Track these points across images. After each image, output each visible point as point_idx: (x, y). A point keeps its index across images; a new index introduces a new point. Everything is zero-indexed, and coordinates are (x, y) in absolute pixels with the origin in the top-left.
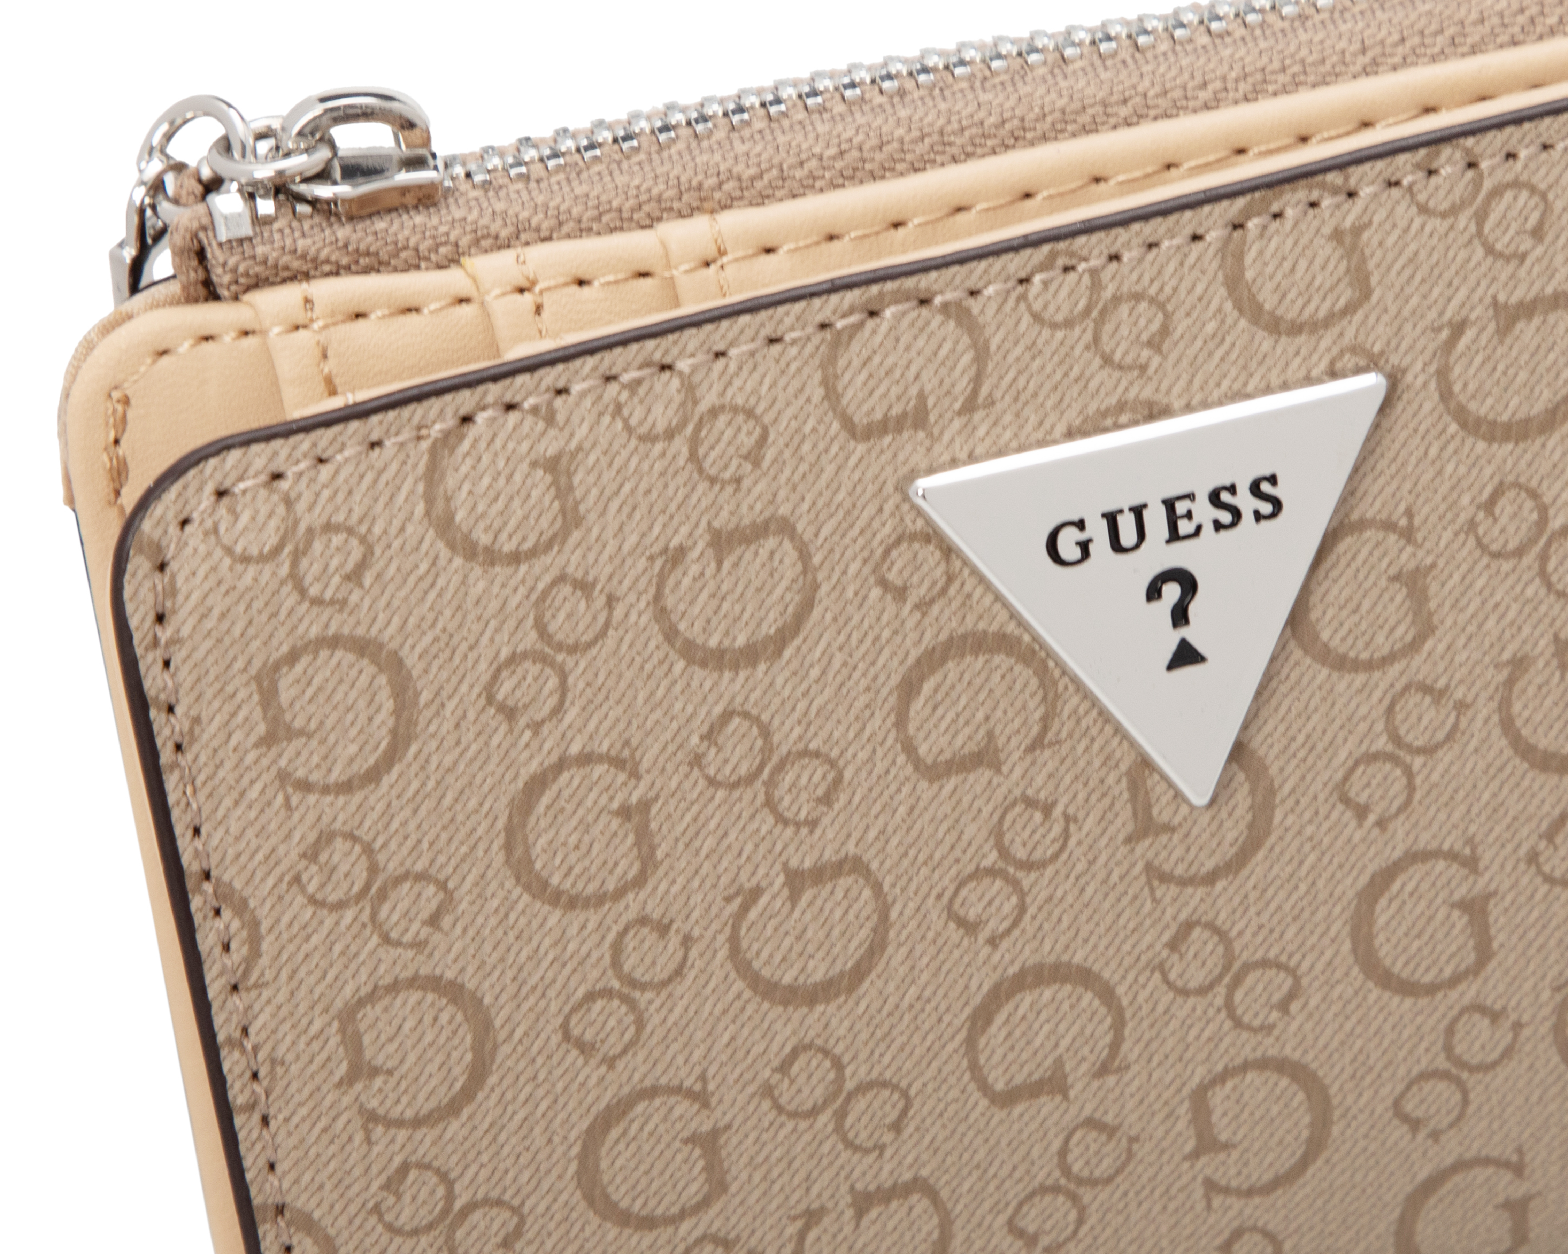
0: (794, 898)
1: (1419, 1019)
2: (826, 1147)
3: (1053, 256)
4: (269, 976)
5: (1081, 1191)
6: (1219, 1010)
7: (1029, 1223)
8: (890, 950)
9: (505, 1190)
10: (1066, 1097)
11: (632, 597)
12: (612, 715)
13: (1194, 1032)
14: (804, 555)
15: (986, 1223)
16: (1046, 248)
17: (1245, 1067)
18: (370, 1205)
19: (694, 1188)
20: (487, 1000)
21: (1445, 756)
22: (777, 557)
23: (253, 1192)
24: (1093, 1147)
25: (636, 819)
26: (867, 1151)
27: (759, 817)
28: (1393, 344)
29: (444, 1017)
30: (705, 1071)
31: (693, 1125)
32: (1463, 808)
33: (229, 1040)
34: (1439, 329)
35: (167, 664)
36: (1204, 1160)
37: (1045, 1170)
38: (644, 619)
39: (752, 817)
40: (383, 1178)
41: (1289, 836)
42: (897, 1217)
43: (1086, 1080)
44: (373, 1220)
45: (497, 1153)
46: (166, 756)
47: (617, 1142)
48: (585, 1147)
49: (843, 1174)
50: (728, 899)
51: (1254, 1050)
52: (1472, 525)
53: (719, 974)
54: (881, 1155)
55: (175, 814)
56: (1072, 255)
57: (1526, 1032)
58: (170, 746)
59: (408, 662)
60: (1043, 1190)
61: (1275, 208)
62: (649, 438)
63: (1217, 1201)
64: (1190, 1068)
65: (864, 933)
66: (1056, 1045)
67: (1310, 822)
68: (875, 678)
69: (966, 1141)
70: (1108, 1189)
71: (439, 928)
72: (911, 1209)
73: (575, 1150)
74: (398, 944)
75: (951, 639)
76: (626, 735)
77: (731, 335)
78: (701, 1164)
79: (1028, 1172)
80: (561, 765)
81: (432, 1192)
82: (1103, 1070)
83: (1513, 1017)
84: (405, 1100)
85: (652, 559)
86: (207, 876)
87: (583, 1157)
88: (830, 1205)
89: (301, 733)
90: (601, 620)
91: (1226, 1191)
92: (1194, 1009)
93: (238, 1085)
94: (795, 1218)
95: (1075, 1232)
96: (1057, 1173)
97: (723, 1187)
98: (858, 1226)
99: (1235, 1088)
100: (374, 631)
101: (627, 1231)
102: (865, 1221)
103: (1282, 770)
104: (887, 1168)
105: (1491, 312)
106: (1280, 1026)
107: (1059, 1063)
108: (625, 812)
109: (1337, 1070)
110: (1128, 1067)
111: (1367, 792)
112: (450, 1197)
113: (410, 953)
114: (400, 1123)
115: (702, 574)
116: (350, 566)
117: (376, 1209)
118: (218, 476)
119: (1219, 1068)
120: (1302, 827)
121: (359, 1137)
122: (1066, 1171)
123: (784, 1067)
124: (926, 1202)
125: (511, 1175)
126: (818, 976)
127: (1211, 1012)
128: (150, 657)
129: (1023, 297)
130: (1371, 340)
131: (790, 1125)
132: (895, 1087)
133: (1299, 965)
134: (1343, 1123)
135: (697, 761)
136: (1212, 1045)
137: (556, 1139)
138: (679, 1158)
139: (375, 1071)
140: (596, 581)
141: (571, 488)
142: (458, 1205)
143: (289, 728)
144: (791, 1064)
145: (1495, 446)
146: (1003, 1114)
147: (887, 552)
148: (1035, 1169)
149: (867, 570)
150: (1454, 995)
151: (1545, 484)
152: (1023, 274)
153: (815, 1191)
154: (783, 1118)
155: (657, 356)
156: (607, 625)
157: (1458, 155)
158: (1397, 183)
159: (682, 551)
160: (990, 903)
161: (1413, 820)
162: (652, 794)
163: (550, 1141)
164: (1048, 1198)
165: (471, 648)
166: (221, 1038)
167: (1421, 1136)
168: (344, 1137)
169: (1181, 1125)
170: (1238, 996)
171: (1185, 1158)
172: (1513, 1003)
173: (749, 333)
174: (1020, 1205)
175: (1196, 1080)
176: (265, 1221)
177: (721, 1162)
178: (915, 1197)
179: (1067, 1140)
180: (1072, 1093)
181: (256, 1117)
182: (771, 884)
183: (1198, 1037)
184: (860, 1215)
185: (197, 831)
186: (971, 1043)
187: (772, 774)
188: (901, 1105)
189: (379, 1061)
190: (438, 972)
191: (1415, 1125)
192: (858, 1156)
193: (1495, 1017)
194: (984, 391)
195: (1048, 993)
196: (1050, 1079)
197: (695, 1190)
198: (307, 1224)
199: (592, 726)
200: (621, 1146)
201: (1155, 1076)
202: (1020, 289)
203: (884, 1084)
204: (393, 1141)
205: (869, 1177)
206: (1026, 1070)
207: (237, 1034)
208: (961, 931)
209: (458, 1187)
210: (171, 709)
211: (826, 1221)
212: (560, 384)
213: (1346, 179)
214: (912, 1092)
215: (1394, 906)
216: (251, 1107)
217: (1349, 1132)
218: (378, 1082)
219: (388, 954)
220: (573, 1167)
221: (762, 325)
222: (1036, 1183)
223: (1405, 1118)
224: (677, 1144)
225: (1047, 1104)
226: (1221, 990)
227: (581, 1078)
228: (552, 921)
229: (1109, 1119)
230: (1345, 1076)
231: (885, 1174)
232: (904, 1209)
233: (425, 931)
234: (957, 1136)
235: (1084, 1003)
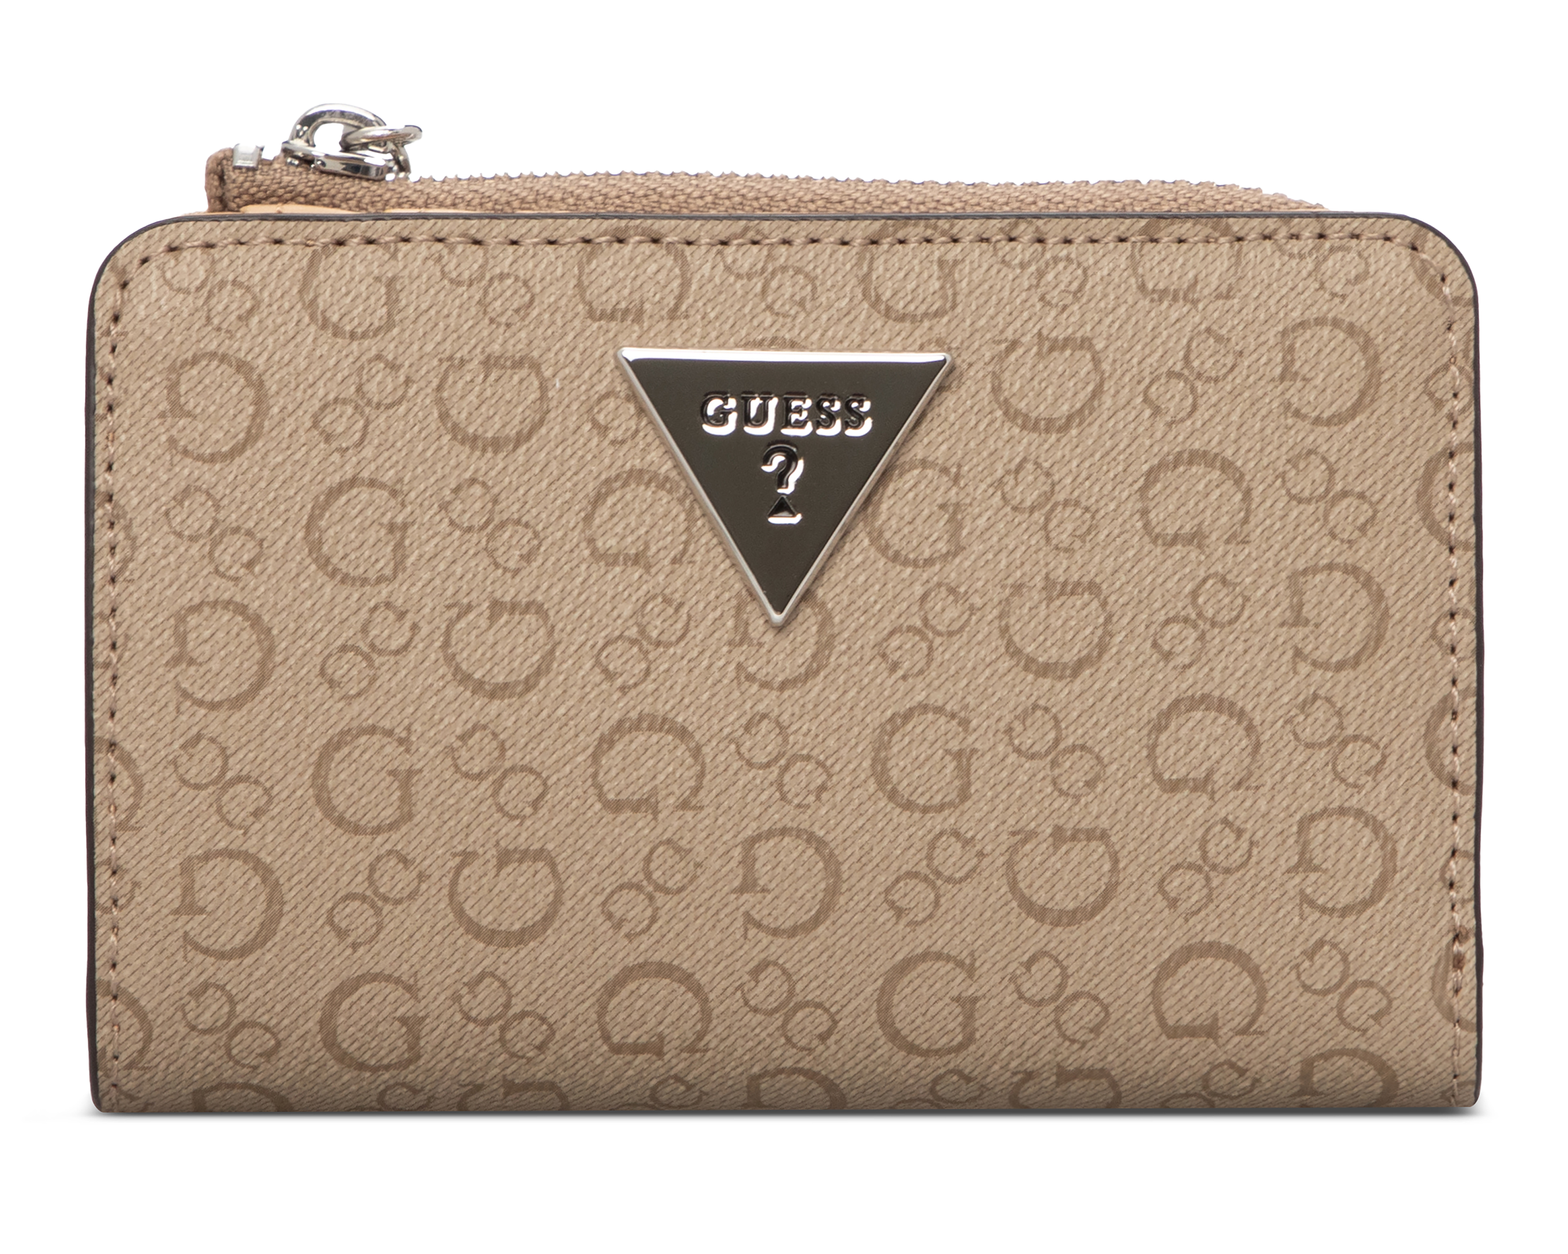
0: (493, 618)
1: (913, 829)
2: (483, 808)
3: (746, 229)
4: (137, 575)
5: (657, 895)
6: (771, 784)
7: (617, 910)
8: (552, 675)
9: (263, 773)
10: (655, 818)
11: (423, 384)
12: (394, 458)
13: (752, 795)
14: (543, 388)
15: (587, 900)
16: (743, 223)
17: (784, 832)
18: (171, 757)
19: (389, 811)
20: (275, 632)
21: (957, 642)
22: (525, 384)
23: (96, 727)
24: (670, 862)
25: (398, 535)
26: (513, 818)
27: (479, 556)
28: (966, 344)
29: (245, 635)
30: (410, 725)
31: (396, 763)
32: (965, 682)
33: (101, 614)
34: (999, 342)
35: (113, 349)
36: (746, 896)
37: (633, 871)
38: (428, 401)
39: (476, 554)
40: (182, 741)
41: (840, 671)
42: (527, 875)
43: (671, 809)
44: (171, 768)
45: (261, 745)
46: (100, 410)
47: (343, 760)
48: (321, 756)
49: (494, 830)
50: (449, 607)
51: (792, 820)
52: (1000, 482)
53: (433, 657)
54: (521, 824)
55: (98, 449)
56: (758, 232)
57: (986, 861)
58: (104, 403)
59: (267, 384)
60: (630, 886)
61: (900, 235)
62: (457, 282)
63: (752, 932)
64: (746, 821)
65: (536, 657)
66: (654, 777)
67: (856, 664)
68: (575, 485)
69: (582, 831)
70: (676, 899)
71: (252, 572)
72: (536, 872)
73: (314, 758)
74: (223, 575)
75: (631, 471)
76: (400, 475)
77: (524, 231)
78: (398, 793)
79: (621, 868)
80: (353, 482)
81: (213, 760)
82: (684, 805)
83: (978, 847)
84: (207, 687)
85: (440, 360)
86: (110, 498)
87: (319, 765)
88: (481, 851)
89: (189, 414)
90: (400, 393)
91: (759, 925)
92: (754, 778)
93: (101, 647)
94: (455, 855)
95: (649, 927)
96: (641, 876)
97: (410, 816)
98: (497, 875)
99: (775, 846)
100: (249, 358)
101: (339, 831)
102: (503, 873)
103: (842, 622)
104: (524, 835)
105: (1036, 340)
106: (813, 807)
107: (655, 791)
108: (392, 528)
109: (849, 852)
110: (702, 808)
111: (899, 653)
112: (224, 769)
113: (231, 584)
114: (200, 703)
115: (472, 381)
116: (242, 311)
117: (175, 763)
118: (173, 236)
119: (766, 827)
120: (850, 666)
121: (172, 707)
122: (648, 875)
123: (464, 738)
124: (546, 870)
125: (268, 764)
126: (501, 679)
127: (766, 783)
128: (104, 340)
129: (719, 252)
130: (951, 338)
131: (463, 782)
132: (539, 775)
133: (832, 765)
134: (848, 894)
135: (444, 506)
136: (763, 807)
137: (303, 746)
138: (383, 784)
139: (191, 662)
140: (401, 366)
141: (397, 300)
142: (229, 775)
143: (181, 407)
144: (471, 737)
145: (1025, 432)
146: (611, 816)
147: (599, 400)
148: (627, 868)
149: (583, 409)
150: (939, 818)
151: (1056, 468)
152: (722, 237)
153: (471, 839)
154: (458, 776)
155: (473, 231)
156: (403, 397)
157: (1032, 229)
158: (987, 240)
159: (463, 362)
160: (626, 662)
161: (928, 681)
162: (410, 520)
163: (298, 746)
164: (633, 893)
165: (310, 386)
166: (96, 611)
167: (903, 922)
168: (163, 702)
169: (733, 864)
170: (787, 778)
171: (734, 891)
172: (979, 837)
173: (535, 231)
174: (613, 893)
175: (749, 832)
176: (100, 751)
177: (411, 796)
178: (540, 864)
179: (652, 852)
180: (661, 816)
181: (109, 674)
182: (479, 605)
183: (754, 800)
184: (500, 865)
185: (110, 468)
186: (595, 757)
187: (493, 530)
188: (540, 790)
189: (195, 655)
190: (246, 602)
191: (900, 912)
192: (505, 819)
193: (967, 843)
194: (684, 307)
195: (655, 738)
196: (647, 800)
197: (389, 814)
198: (127, 761)
199: (380, 460)
200: (345, 765)
201: (720, 821)
202: (719, 247)
203: (531, 771)
204: (193, 714)
205: (510, 839)
206: (631, 790)
207: (107, 612)
208: (603, 676)
209: (231, 761)
210: (110, 381)
211: (477, 863)
212: (405, 234)
213: (952, 226)
214: (550, 782)
215: (907, 740)
216: (107, 665)
217: (852, 904)
218: (192, 670)
219: (216, 582)
220: (310, 771)
221: (545, 229)
222: (625, 879)
223: (892, 905)
224: (383, 774)
225: (642, 820)
226: (775, 770)
227: (326, 706)
228: (328, 589)
229: (683, 843)
230: (854, 859)
231: (521, 839)
232: (532, 871)
233: (242, 571)
234: (576, 825)
235: (679, 753)
